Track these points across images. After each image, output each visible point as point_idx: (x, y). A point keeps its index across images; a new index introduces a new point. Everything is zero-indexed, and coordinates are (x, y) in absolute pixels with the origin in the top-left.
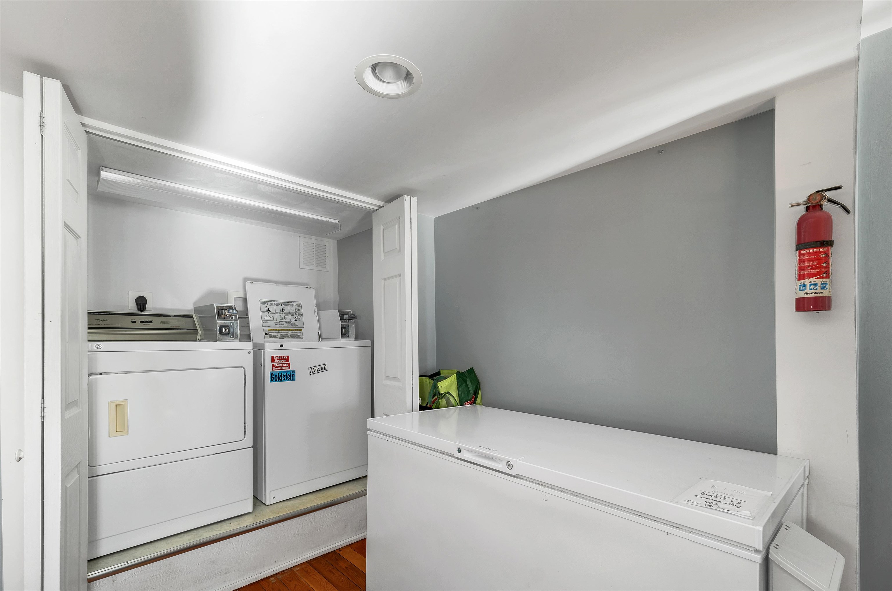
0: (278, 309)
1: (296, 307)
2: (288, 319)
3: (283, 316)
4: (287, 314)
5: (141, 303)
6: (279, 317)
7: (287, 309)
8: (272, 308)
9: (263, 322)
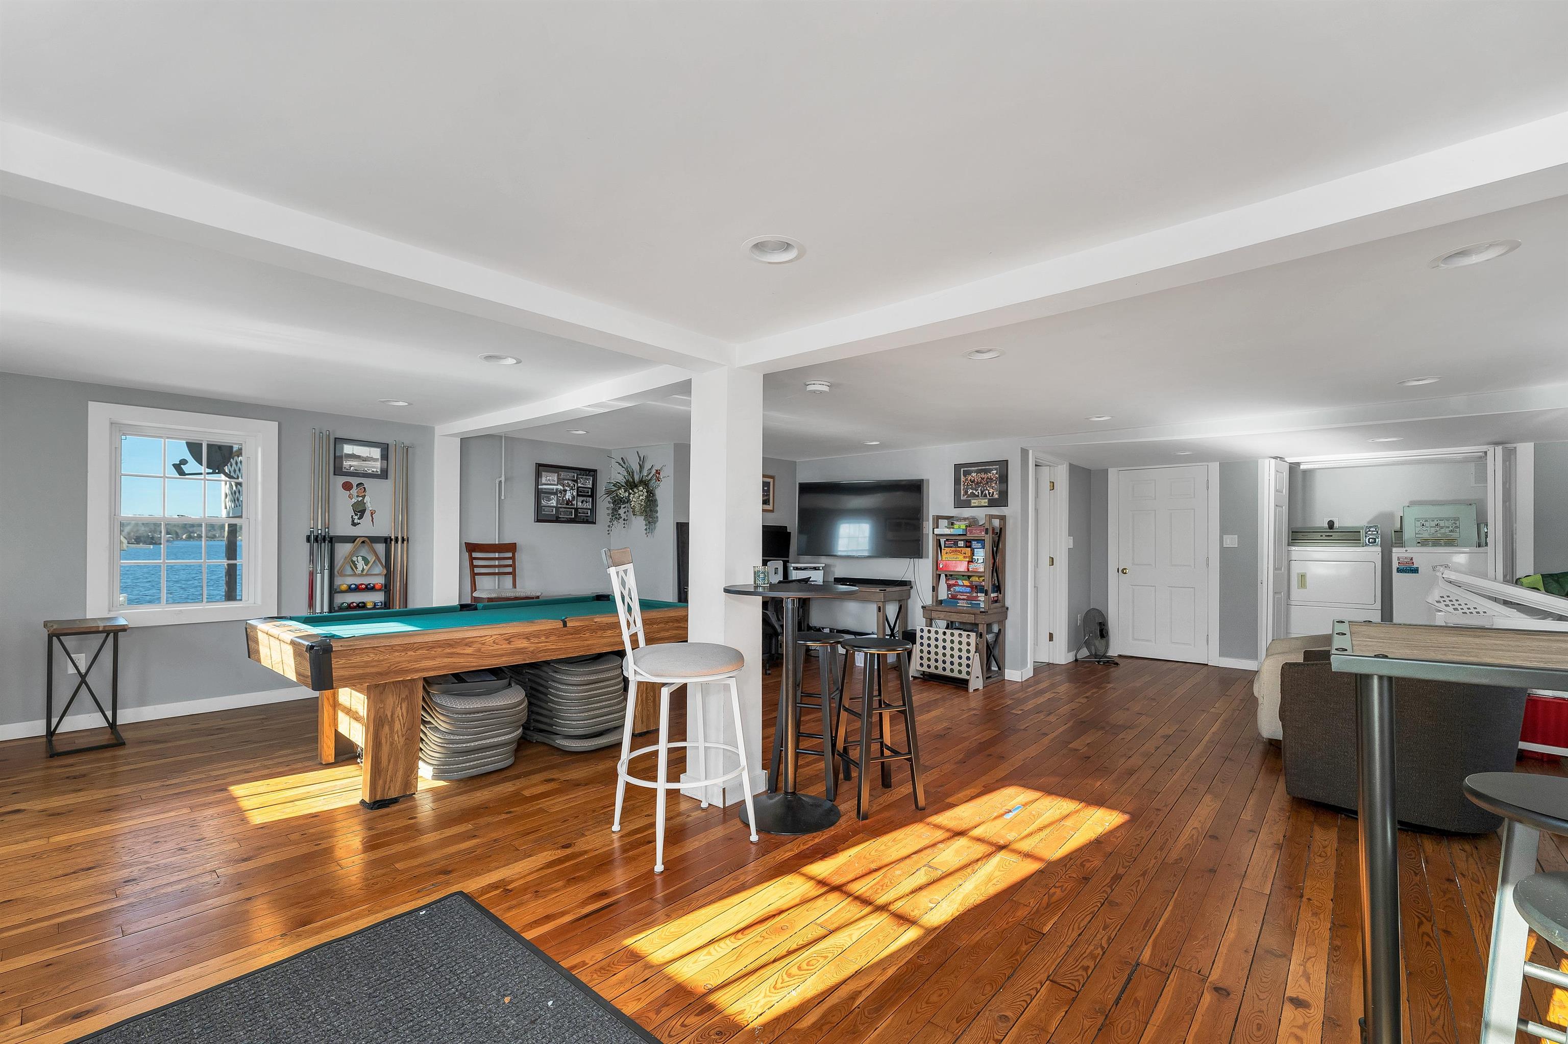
0: (1433, 524)
1: (1453, 521)
2: (1443, 531)
3: (1438, 529)
4: (1442, 528)
5: (1331, 524)
6: (1433, 530)
7: (1442, 523)
8: (1427, 524)
9: (1416, 534)
